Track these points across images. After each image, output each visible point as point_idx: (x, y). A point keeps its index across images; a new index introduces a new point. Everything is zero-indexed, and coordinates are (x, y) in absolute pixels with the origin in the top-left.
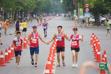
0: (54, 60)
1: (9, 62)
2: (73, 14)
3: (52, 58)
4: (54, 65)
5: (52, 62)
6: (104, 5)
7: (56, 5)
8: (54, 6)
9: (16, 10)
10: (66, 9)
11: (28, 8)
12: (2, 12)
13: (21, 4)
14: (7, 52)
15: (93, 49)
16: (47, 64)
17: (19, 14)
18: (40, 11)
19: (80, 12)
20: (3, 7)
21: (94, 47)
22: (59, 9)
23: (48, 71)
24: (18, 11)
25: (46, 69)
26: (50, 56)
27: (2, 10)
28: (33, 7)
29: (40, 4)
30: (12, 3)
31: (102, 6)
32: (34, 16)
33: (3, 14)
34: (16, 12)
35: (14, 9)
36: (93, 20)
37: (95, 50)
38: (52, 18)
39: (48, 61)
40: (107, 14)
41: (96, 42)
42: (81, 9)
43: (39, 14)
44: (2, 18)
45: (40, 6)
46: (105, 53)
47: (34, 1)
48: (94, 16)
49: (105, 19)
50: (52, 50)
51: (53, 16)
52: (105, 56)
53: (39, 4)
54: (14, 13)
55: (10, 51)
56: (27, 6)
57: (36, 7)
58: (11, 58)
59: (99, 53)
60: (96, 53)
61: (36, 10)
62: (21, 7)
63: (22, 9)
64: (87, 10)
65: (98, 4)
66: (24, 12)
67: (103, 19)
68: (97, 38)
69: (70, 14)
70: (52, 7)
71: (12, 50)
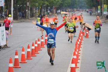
0: (79, 55)
1: (36, 55)
2: (97, 10)
3: (78, 52)
4: (79, 59)
5: (78, 56)
8: (79, 2)
9: (42, 5)
10: (91, 5)
11: (54, 3)
12: (28, 7)
14: (34, 46)
16: (73, 58)
17: (44, 9)
18: (65, 6)
19: (104, 8)
20: (30, 2)
22: (83, 5)
23: (73, 65)
24: (44, 6)
25: (72, 63)
26: (75, 50)
27: (28, 5)
28: (59, 3)
33: (29, 9)
34: (42, 7)
35: (40, 4)
38: (76, 13)
39: (74, 55)
42: (105, 5)
43: (64, 9)
44: (28, 13)
45: (66, 2)
50: (78, 45)
51: (78, 12)
54: (40, 8)
55: (36, 45)
56: (53, 1)
57: (61, 2)
58: (38, 52)
61: (61, 5)
62: (47, 2)
63: (47, 5)
66: (49, 8)
69: (95, 10)
70: (77, 3)
71: (38, 44)
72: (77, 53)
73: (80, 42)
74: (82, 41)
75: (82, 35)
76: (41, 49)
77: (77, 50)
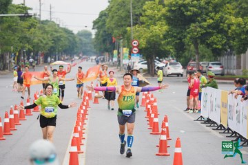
0: (83, 131)
1: (11, 133)
2: (113, 57)
3: (81, 127)
4: (84, 139)
5: (81, 133)
6: (162, 42)
7: (84, 42)
8: (81, 44)
9: (20, 50)
10: (101, 48)
11: (40, 46)
13: (28, 41)
14: (8, 118)
15: (146, 113)
16: (74, 137)
17: (24, 57)
18: (59, 52)
19: (123, 54)
21: (148, 111)
22: (89, 49)
23: (75, 149)
24: (24, 52)
25: (72, 145)
26: (77, 124)
28: (48, 46)
29: (59, 40)
30: (14, 39)
31: (160, 44)
32: (49, 59)
34: (20, 54)
35: (16, 48)
36: (145, 67)
37: (149, 114)
39: (75, 132)
40: (167, 57)
41: (150, 103)
42: (125, 49)
43: (57, 57)
45: (59, 44)
46: (166, 120)
47: (49, 36)
48: (147, 59)
49: (164, 65)
50: (81, 115)
51: (80, 60)
52: (167, 124)
53: (56, 40)
54: (17, 54)
55: (12, 117)
56: (38, 44)
57: (52, 45)
58: (14, 127)
59: (156, 120)
60: (151, 120)
61: (52, 49)
62: (29, 44)
63: (29, 49)
64: (135, 50)
65: (153, 40)
66: (32, 54)
67: (161, 65)
68: (152, 96)
69: (108, 57)
70: (78, 45)
71: (15, 115)
72: (79, 129)
73: (85, 111)
74: (88, 109)
75: (87, 98)
76: (20, 122)
77: (80, 123)
